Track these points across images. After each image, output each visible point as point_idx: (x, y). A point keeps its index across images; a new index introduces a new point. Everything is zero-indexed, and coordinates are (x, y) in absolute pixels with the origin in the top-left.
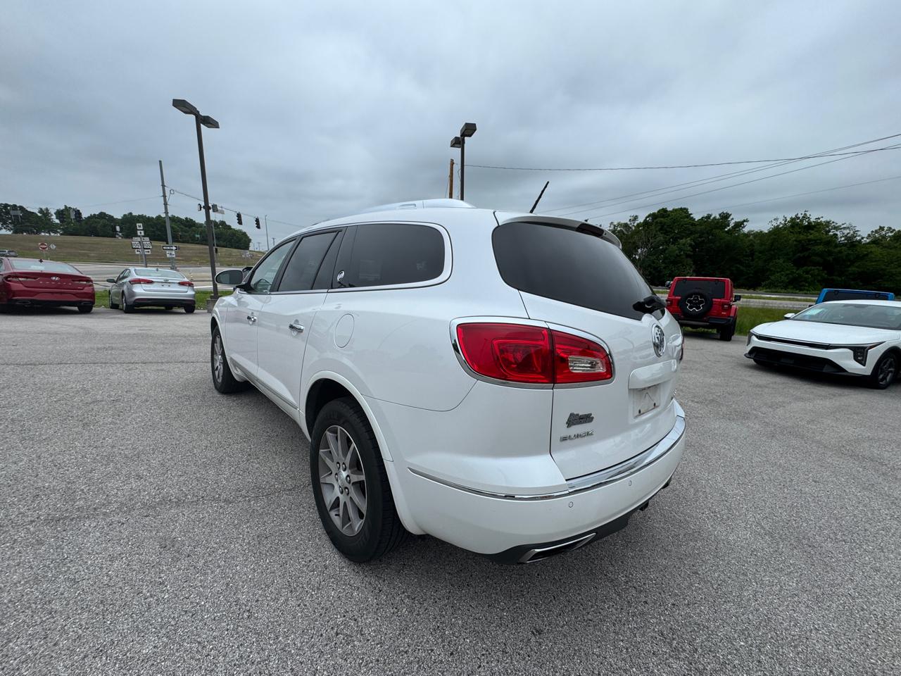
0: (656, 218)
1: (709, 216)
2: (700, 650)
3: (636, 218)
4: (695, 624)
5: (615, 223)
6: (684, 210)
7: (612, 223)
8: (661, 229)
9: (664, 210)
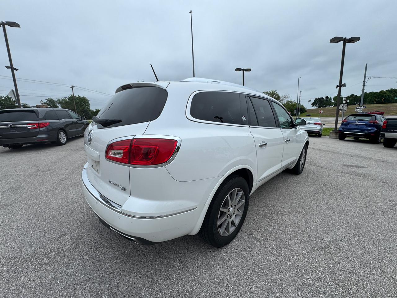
2: (63, 257)
4: (71, 263)
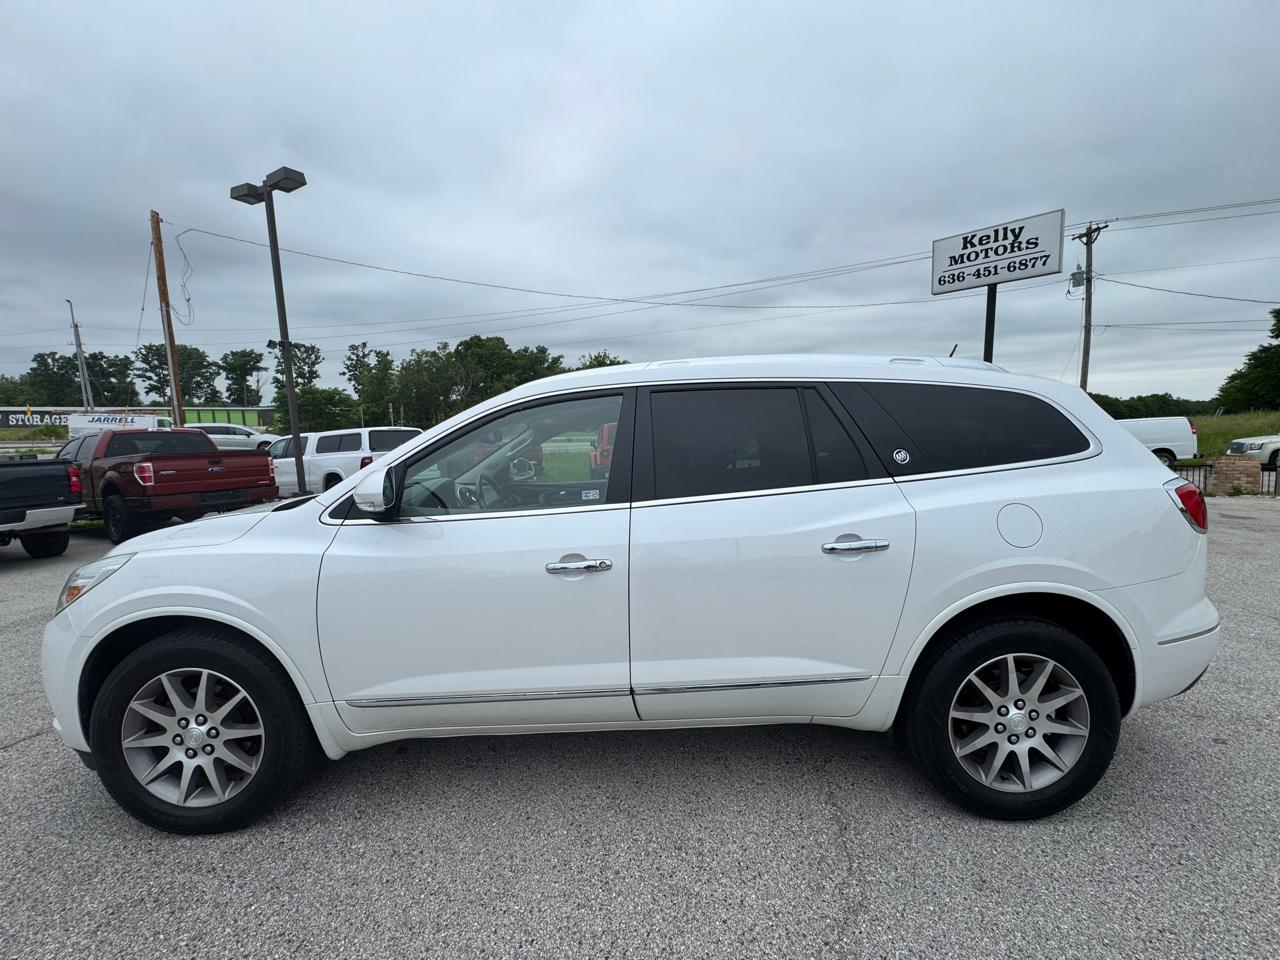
0: (469, 348)
1: (526, 350)
3: (445, 346)
5: (419, 351)
6: (500, 340)
7: (413, 351)
8: (479, 362)
9: (477, 338)
